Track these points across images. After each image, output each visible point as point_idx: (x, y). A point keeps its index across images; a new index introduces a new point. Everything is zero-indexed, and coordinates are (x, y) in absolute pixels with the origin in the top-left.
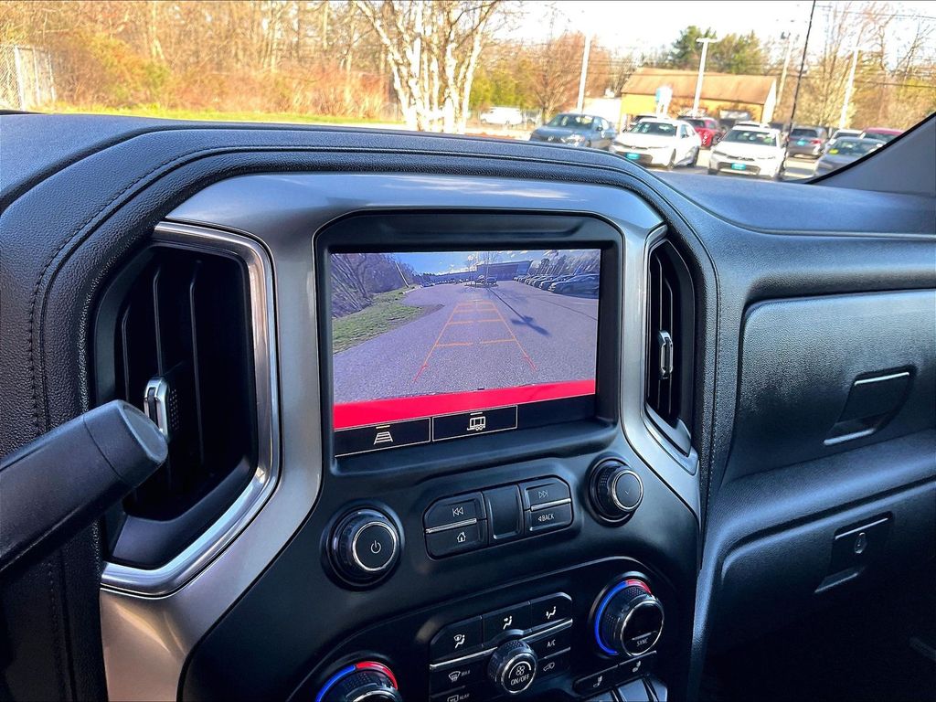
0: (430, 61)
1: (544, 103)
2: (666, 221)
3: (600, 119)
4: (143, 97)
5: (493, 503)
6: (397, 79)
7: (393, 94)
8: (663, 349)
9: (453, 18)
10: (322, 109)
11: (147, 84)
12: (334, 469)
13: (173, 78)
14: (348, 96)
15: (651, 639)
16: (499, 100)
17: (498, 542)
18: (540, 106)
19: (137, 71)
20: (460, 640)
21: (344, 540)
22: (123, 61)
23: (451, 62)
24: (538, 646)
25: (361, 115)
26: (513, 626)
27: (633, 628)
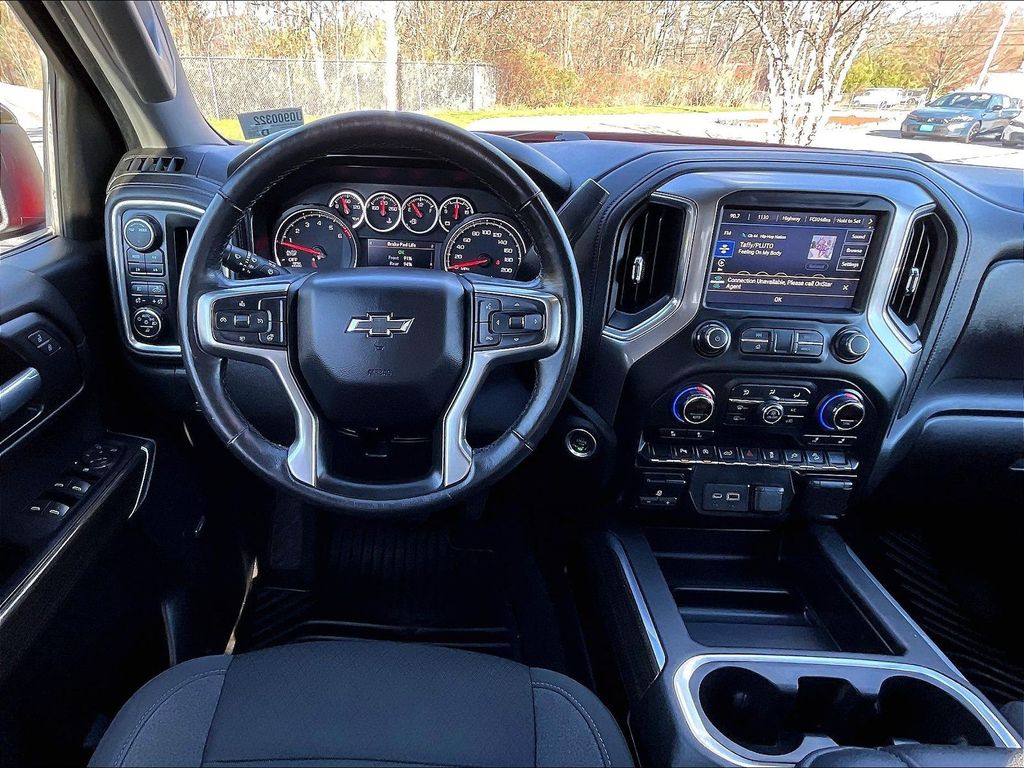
0: (808, 51)
1: (934, 82)
2: (936, 201)
3: (1001, 96)
4: (553, 96)
5: (778, 337)
6: (772, 69)
7: (764, 83)
8: (911, 278)
9: (842, 10)
10: (694, 100)
11: (558, 87)
12: (704, 304)
13: (578, 82)
14: (719, 88)
15: (853, 424)
16: (879, 81)
17: (776, 354)
18: (927, 85)
19: (554, 77)
20: (747, 392)
21: (703, 334)
22: (544, 69)
23: (831, 52)
24: (787, 408)
25: (729, 103)
26: (774, 395)
27: (841, 415)
